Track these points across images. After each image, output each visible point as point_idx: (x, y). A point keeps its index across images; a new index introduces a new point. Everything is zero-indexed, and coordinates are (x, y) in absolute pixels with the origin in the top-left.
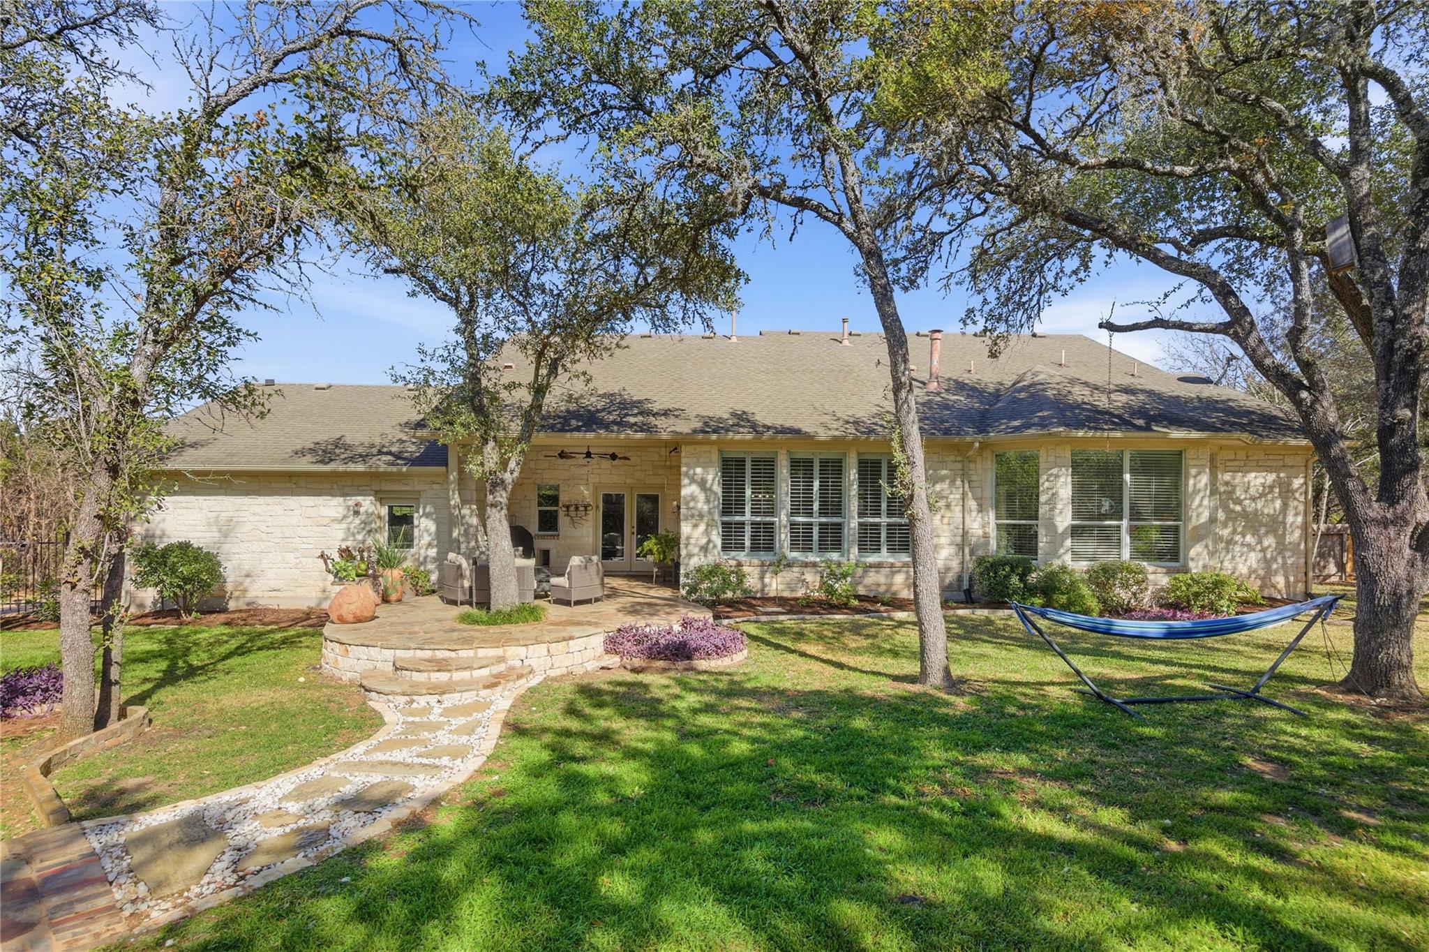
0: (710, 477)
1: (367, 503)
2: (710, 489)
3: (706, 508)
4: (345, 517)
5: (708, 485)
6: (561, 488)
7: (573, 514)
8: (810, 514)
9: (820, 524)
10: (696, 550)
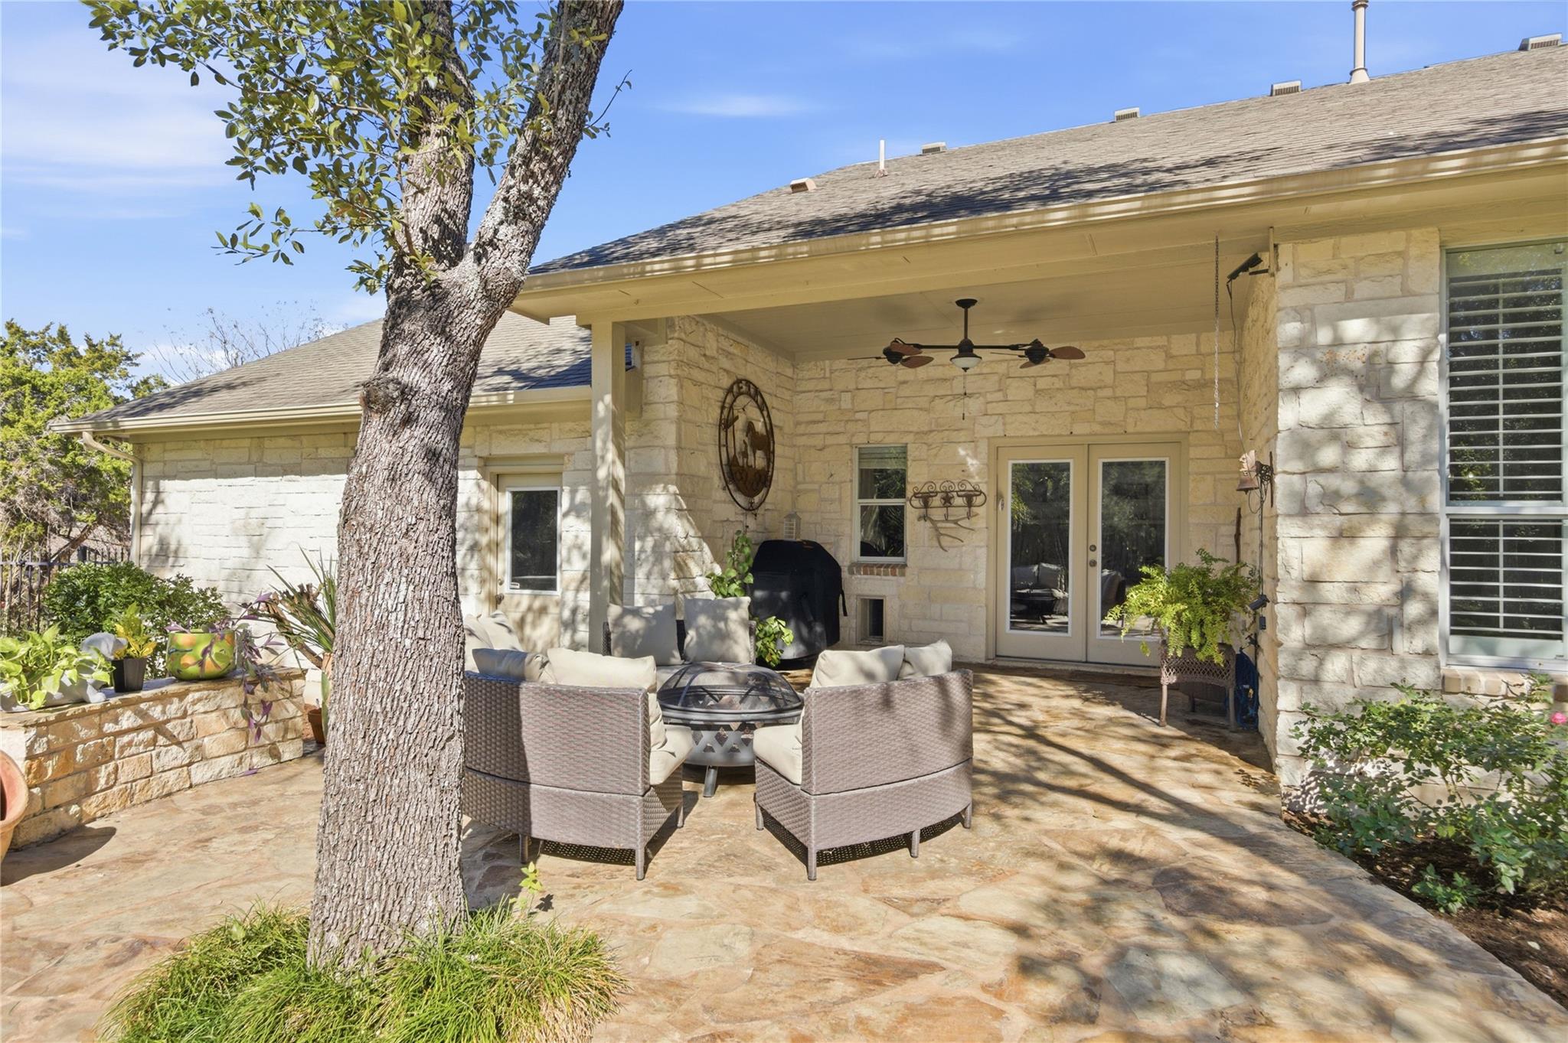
0: (1407, 352)
2: (1410, 394)
3: (1390, 464)
5: (1399, 381)
6: (912, 452)
7: (937, 514)
10: (1351, 626)
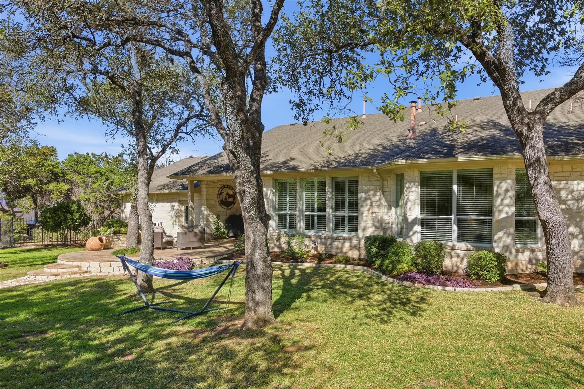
1: (176, 205)
4: (171, 211)
8: (313, 210)
9: (318, 216)
